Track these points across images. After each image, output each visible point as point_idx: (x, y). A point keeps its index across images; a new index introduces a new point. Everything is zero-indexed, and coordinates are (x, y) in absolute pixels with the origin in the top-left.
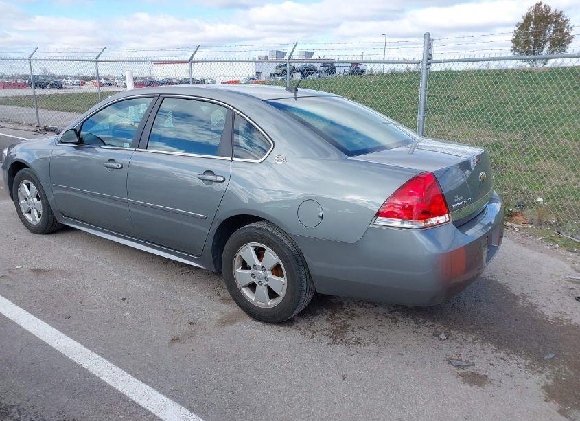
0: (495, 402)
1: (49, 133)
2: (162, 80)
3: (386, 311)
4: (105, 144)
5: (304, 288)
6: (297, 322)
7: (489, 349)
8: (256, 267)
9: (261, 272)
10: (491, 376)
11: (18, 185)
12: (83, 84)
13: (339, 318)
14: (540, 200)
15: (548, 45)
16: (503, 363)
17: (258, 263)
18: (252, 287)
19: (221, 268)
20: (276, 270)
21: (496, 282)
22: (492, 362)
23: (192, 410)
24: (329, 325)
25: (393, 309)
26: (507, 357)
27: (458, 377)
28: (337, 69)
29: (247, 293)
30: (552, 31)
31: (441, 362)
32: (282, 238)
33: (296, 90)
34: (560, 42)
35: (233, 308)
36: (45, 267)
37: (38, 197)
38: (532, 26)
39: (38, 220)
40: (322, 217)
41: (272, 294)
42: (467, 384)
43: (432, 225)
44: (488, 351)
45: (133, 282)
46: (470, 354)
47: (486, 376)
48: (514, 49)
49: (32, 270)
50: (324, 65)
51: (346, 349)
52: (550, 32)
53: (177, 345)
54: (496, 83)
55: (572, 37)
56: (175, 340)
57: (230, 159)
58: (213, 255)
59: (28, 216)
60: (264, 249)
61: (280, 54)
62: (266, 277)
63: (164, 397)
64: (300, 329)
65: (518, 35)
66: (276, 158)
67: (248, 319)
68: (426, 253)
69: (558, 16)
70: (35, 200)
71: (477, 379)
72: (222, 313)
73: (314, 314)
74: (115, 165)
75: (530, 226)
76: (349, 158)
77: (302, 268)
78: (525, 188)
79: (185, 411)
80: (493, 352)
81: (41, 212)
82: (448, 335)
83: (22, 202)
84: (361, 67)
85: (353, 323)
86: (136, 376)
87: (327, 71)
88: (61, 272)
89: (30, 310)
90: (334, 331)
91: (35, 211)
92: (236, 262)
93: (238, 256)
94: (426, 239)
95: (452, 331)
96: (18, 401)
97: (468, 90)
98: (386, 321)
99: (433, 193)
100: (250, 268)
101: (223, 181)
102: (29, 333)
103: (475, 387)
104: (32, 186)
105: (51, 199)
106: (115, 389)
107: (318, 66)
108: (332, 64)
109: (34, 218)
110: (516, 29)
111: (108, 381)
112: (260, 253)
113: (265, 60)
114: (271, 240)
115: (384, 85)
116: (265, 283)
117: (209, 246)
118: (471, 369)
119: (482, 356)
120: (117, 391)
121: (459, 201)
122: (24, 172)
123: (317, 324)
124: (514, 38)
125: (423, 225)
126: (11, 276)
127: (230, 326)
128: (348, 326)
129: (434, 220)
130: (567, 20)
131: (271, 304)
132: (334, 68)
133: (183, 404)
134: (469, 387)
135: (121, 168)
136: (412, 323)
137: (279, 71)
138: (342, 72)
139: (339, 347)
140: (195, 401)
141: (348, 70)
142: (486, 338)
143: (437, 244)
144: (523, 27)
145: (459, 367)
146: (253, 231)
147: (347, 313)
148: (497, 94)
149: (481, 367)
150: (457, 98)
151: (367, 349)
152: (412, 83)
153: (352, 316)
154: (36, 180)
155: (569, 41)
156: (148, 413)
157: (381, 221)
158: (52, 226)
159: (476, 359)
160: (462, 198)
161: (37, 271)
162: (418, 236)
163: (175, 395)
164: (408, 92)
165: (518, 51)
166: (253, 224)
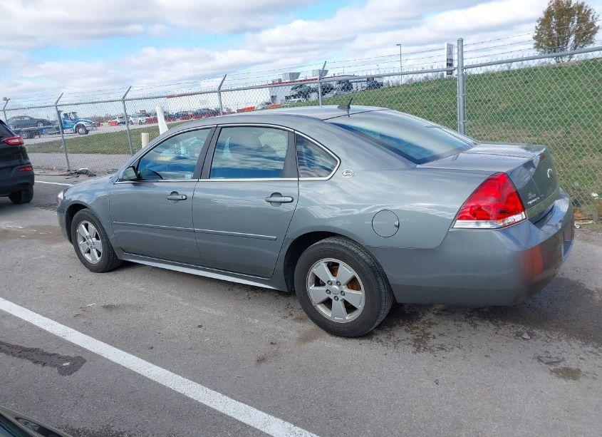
0: (594, 394)
1: (81, 176)
2: (177, 114)
3: (463, 317)
4: (162, 178)
5: (384, 299)
6: (376, 335)
7: (577, 344)
8: (330, 283)
9: (336, 287)
10: (584, 369)
11: (77, 226)
12: (99, 125)
13: (418, 328)
14: (595, 195)
15: (572, 38)
16: (593, 356)
17: (332, 279)
18: (328, 303)
19: (293, 287)
20: (352, 284)
21: (568, 279)
22: (582, 356)
23: (295, 424)
24: (409, 335)
25: (469, 314)
26: (595, 350)
27: (551, 374)
28: (354, 85)
29: (323, 310)
30: (575, 24)
31: (530, 360)
32: (356, 251)
33: (349, 108)
34: (586, 33)
35: (310, 326)
36: (115, 303)
37: (97, 237)
38: (554, 20)
39: (98, 259)
40: (398, 226)
41: (350, 308)
42: (561, 379)
43: (510, 224)
44: (574, 345)
45: (205, 309)
46: (558, 351)
47: (579, 370)
48: (537, 46)
49: (104, 307)
50: (340, 82)
51: (432, 356)
52: (573, 25)
53: (264, 365)
54: (526, 82)
55: (598, 28)
56: (261, 360)
57: (296, 179)
58: (285, 275)
59: (87, 256)
60: (338, 264)
61: (294, 75)
62: (342, 292)
63: (265, 415)
64: (381, 341)
65: (539, 31)
66: (345, 174)
67: (327, 336)
68: (507, 252)
69: (580, 7)
70: (94, 239)
71: (571, 374)
72: (299, 331)
73: (391, 326)
74: (179, 197)
75: (590, 222)
76: (418, 166)
77: (379, 279)
78: (577, 184)
79: (288, 425)
80: (581, 347)
81: (101, 250)
82: (531, 335)
83: (81, 242)
84: (378, 80)
85: (433, 331)
86: (232, 397)
87: (343, 88)
88: (131, 307)
89: (112, 343)
90: (416, 340)
91: (94, 251)
92: (309, 279)
93: (311, 273)
94: (505, 237)
95: (534, 331)
96: (127, 428)
97: (499, 92)
98: (465, 325)
99: (505, 193)
100: (324, 285)
101: (292, 201)
102: (118, 365)
103: (571, 382)
104: (91, 226)
105: (111, 237)
106: (215, 410)
107: (334, 84)
108: (347, 81)
109: (93, 258)
110: (537, 24)
111: (207, 403)
112: (333, 268)
113: (280, 83)
114: (344, 253)
115: (411, 95)
116: (341, 297)
117: (281, 267)
118: (562, 365)
119: (572, 352)
120: (218, 412)
121: (533, 199)
122: (83, 213)
123: (397, 335)
124: (536, 34)
125: (502, 224)
126: (85, 314)
127: (310, 344)
128: (428, 334)
129: (511, 219)
130: (590, 10)
131: (349, 318)
132: (350, 84)
133: (285, 419)
134: (564, 381)
135: (186, 199)
136: (492, 326)
137: (295, 93)
138: (360, 88)
139: (424, 354)
140: (296, 416)
141: (365, 85)
142: (571, 334)
143: (516, 241)
144: (545, 22)
145: (550, 363)
146: (326, 247)
147: (424, 323)
148: (529, 94)
149: (572, 362)
150: (489, 101)
151: (453, 353)
152: (438, 90)
153: (430, 324)
154: (95, 220)
155: (595, 32)
156: (254, 430)
157: (460, 224)
158: (113, 263)
159: (565, 355)
160: (535, 195)
161: (109, 307)
162: (498, 235)
163: (275, 411)
164: (436, 100)
165: (542, 47)
166: (323, 241)
